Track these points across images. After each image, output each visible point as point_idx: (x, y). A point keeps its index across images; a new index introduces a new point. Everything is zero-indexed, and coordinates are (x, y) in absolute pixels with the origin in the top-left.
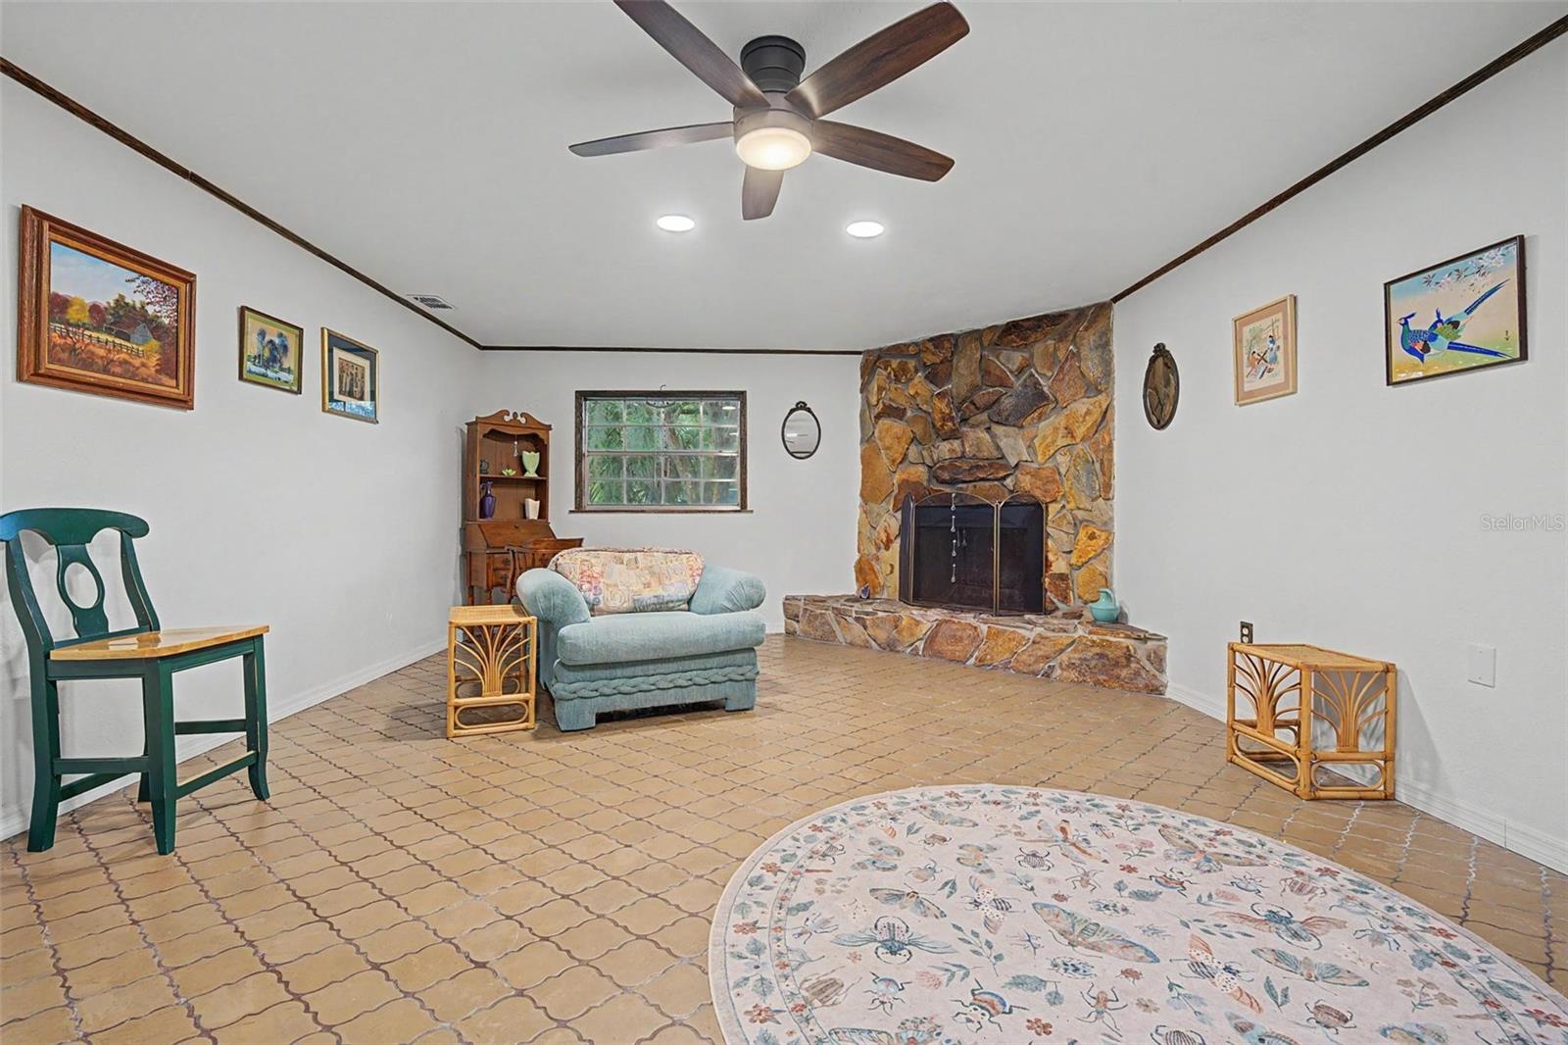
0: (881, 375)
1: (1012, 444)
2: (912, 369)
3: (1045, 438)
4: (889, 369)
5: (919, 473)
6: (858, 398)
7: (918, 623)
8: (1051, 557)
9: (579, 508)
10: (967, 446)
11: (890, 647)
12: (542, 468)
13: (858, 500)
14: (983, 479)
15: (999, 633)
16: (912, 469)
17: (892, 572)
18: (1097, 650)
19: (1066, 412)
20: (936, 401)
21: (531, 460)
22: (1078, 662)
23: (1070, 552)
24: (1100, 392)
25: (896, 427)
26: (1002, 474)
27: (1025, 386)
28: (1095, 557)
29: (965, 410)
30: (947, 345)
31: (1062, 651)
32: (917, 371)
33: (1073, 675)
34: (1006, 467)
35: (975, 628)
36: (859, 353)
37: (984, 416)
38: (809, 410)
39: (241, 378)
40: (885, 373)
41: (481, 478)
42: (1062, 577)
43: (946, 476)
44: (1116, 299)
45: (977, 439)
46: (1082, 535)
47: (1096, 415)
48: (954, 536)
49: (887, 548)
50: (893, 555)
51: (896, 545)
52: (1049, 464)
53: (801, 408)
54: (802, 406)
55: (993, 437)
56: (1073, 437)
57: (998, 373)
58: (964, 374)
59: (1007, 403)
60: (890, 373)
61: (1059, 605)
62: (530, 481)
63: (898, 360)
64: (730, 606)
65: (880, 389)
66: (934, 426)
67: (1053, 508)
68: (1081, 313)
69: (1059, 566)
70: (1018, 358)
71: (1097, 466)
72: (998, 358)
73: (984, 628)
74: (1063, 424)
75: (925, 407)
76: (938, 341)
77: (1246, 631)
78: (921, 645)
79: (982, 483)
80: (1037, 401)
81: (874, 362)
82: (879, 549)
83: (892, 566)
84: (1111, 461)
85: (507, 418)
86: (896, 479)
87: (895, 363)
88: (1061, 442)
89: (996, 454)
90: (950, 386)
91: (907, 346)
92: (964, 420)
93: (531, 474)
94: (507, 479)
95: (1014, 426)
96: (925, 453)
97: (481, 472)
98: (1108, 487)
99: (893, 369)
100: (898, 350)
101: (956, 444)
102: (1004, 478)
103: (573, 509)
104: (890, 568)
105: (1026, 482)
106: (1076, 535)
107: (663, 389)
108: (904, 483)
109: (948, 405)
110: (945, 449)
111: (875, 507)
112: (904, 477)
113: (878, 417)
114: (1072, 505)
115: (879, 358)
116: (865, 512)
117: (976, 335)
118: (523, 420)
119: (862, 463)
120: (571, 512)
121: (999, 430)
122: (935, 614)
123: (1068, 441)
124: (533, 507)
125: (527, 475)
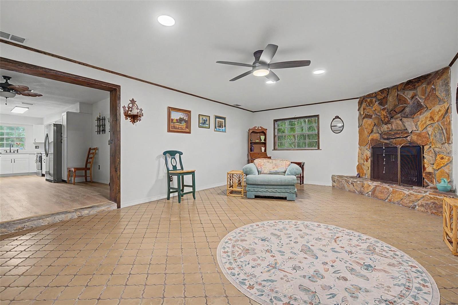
0: (364, 105)
1: (410, 125)
2: (374, 101)
3: (422, 121)
4: (367, 102)
5: (376, 136)
6: (358, 113)
7: (370, 186)
8: (426, 166)
9: (274, 149)
10: (393, 126)
11: (361, 193)
12: (265, 140)
13: (358, 146)
14: (398, 138)
15: (396, 191)
16: (375, 135)
17: (368, 169)
18: (432, 201)
19: (431, 111)
20: (382, 111)
21: (263, 138)
22: (425, 204)
23: (433, 164)
24: (444, 102)
25: (370, 121)
26: (406, 135)
27: (414, 103)
28: (444, 166)
29: (392, 114)
30: (385, 92)
31: (419, 200)
32: (376, 102)
33: (423, 209)
34: (408, 133)
35: (388, 189)
36: (358, 98)
37: (399, 115)
38: (340, 118)
39: (199, 127)
40: (365, 104)
41: (250, 143)
42: (430, 173)
43: (386, 137)
44: (451, 65)
45: (396, 124)
46: (438, 158)
47: (443, 111)
48: (384, 157)
49: (367, 161)
50: (369, 164)
51: (369, 160)
52: (424, 131)
53: (337, 118)
54: (337, 117)
55: (403, 122)
56: (434, 120)
57: (403, 99)
58: (391, 100)
59: (407, 110)
60: (367, 103)
61: (430, 184)
62: (263, 143)
63: (370, 99)
64: (290, 174)
65: (364, 109)
66: (381, 120)
67: (426, 148)
68: (437, 72)
69: (429, 169)
70: (411, 93)
71: (444, 131)
72: (404, 94)
73: (391, 189)
74: (429, 116)
75: (378, 114)
76: (382, 91)
78: (370, 193)
79: (398, 139)
80: (419, 108)
81: (362, 100)
82: (364, 162)
83: (368, 167)
84: (450, 128)
85: (256, 128)
86: (370, 138)
87: (369, 100)
88: (428, 123)
89: (403, 128)
90: (387, 106)
91: (373, 94)
92: (392, 117)
93: (263, 141)
94: (256, 142)
95: (410, 118)
96: (378, 129)
97: (250, 141)
98: (449, 139)
99: (368, 102)
100: (369, 96)
101: (389, 126)
102: (407, 137)
103: (273, 149)
104: (368, 168)
105: (415, 138)
106: (436, 157)
107: (295, 117)
108: (372, 140)
109: (386, 113)
110: (385, 128)
111: (362, 147)
112: (372, 137)
113: (364, 118)
114: (433, 146)
115: (364, 99)
116: (360, 150)
117: (396, 87)
118: (260, 128)
119: (359, 134)
120: (273, 150)
121: (404, 120)
122: (375, 183)
123: (432, 122)
124: (263, 149)
125: (262, 141)
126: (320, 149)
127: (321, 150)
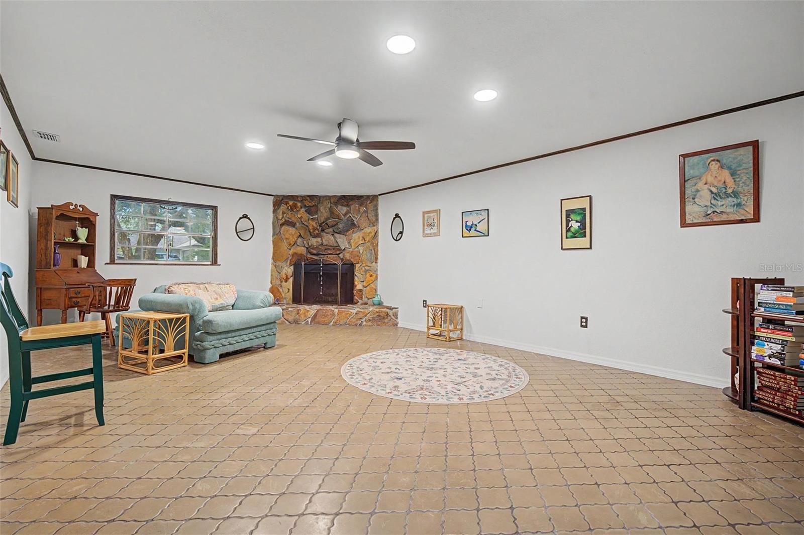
0: (283, 207)
1: (342, 241)
2: (300, 207)
3: (355, 240)
4: (288, 205)
5: (302, 250)
6: (271, 216)
7: (308, 311)
8: (356, 283)
9: (112, 262)
10: (324, 240)
11: (296, 322)
12: (91, 237)
13: (271, 261)
14: (330, 254)
15: (343, 312)
16: (299, 248)
17: (288, 292)
18: (378, 314)
19: (363, 231)
20: (310, 221)
21: (82, 233)
22: (371, 319)
23: (363, 281)
24: (374, 226)
25: (292, 230)
26: (338, 252)
27: (348, 220)
28: (372, 283)
29: (323, 227)
30: (315, 199)
31: (366, 316)
32: (301, 208)
33: (370, 323)
34: (340, 250)
35: (333, 311)
36: (272, 196)
37: (331, 230)
38: (249, 219)
40: (285, 206)
41: (55, 242)
42: (361, 291)
43: (315, 252)
44: (380, 195)
45: (328, 239)
46: (368, 275)
47: (373, 234)
48: (321, 276)
49: (286, 281)
50: (290, 284)
51: (291, 280)
52: (356, 249)
54: (245, 216)
55: (335, 238)
56: (365, 240)
57: (337, 214)
58: (323, 212)
59: (340, 226)
60: (288, 207)
61: (359, 300)
62: (82, 245)
63: (293, 202)
64: (262, 305)
65: (283, 213)
66: (309, 231)
67: (357, 266)
68: (368, 197)
69: (359, 286)
70: (345, 209)
71: (373, 251)
72: (337, 208)
73: (336, 311)
74: (361, 236)
75: (305, 223)
76: (312, 197)
77: (425, 302)
78: (310, 320)
79: (330, 255)
80: (352, 225)
81: (280, 201)
82: (282, 282)
83: (289, 289)
84: (378, 250)
85: (72, 207)
86: (291, 252)
87: (291, 203)
88: (361, 242)
89: (335, 245)
90: (316, 216)
91: (297, 196)
92: (323, 230)
93: (82, 240)
94: (67, 243)
95: (343, 234)
96: (305, 242)
97: (54, 239)
98: (376, 259)
99: (290, 205)
100: (292, 197)
101: (319, 239)
102: (340, 254)
103: (109, 262)
104: (287, 290)
105: (348, 256)
106: (366, 275)
107: (170, 200)
108: (294, 254)
109: (316, 223)
110: (314, 241)
111: (279, 263)
112: (295, 251)
113: (282, 225)
114: (364, 265)
115: (282, 199)
116: (275, 266)
117: (328, 198)
118: (81, 209)
119: (273, 244)
120: (107, 264)
121: (337, 235)
122: (316, 307)
123: (363, 242)
124: (83, 261)
125: (80, 241)
126: (218, 263)
127: (220, 265)
